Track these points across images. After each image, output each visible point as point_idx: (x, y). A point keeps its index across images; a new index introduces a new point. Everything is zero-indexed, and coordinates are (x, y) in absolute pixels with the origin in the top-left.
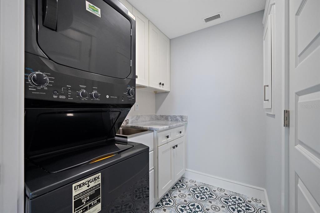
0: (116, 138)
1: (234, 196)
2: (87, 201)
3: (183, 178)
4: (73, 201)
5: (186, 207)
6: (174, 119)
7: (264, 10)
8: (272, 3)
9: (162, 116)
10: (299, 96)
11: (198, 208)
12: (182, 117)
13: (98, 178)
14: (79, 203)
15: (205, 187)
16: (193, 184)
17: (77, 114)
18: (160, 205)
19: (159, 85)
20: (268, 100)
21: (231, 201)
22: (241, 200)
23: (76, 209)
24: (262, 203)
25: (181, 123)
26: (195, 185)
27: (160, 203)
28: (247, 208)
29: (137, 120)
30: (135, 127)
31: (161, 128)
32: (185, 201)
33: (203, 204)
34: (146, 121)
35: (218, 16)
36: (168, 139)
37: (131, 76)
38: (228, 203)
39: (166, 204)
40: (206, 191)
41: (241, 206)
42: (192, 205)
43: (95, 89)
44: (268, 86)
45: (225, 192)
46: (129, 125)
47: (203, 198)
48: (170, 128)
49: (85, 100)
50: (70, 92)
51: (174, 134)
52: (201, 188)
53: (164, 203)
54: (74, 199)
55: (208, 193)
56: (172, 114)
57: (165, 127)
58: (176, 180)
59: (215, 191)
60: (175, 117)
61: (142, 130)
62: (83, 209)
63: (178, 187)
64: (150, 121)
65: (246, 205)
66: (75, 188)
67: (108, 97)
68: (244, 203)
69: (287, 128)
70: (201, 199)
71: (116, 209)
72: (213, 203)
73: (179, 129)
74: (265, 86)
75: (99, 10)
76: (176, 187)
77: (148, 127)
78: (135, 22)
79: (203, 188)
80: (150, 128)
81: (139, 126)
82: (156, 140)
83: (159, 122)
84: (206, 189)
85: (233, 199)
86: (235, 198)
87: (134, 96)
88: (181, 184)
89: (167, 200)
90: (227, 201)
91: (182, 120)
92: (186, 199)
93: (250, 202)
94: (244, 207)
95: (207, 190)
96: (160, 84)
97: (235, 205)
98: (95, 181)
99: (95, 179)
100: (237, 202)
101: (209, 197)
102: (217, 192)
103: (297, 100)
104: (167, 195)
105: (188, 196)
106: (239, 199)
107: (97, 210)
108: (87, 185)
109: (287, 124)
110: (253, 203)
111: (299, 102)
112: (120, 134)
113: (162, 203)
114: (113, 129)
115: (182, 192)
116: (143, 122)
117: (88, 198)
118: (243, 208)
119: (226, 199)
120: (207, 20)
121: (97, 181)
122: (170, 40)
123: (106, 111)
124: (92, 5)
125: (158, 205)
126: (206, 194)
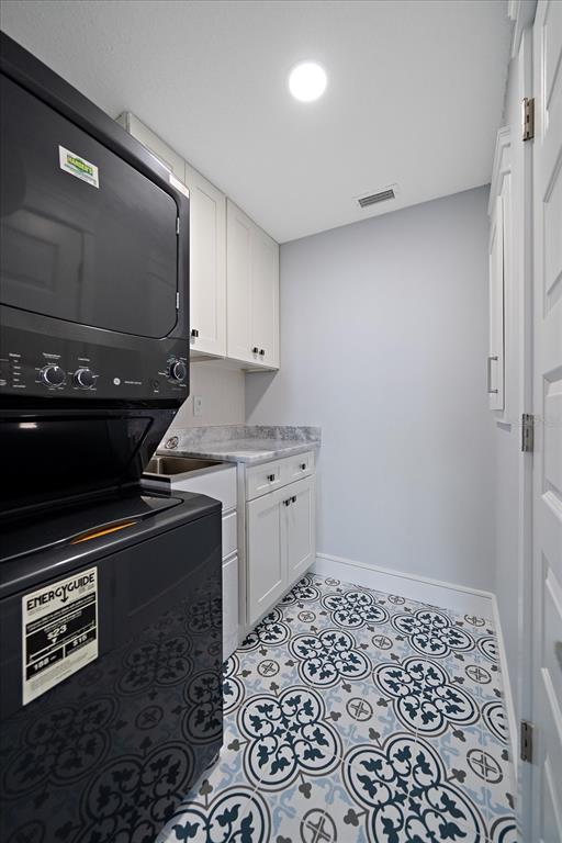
0: (143, 481)
1: (425, 614)
2: (60, 637)
3: (309, 575)
4: (25, 636)
5: (313, 642)
6: (290, 434)
7: (490, 184)
8: (504, 170)
9: (262, 429)
10: (550, 382)
11: (343, 643)
12: (307, 430)
13: (90, 579)
14: (38, 641)
15: (360, 595)
16: (334, 589)
17: (47, 425)
18: (252, 641)
19: (252, 354)
20: (497, 392)
21: (418, 623)
22: (440, 622)
23: (31, 656)
24: (487, 626)
25: (305, 445)
26: (338, 590)
27: (254, 637)
28: (454, 638)
29: (199, 437)
30: (191, 454)
31: (253, 456)
32: (313, 628)
33: (355, 633)
34: (220, 441)
35: (389, 195)
36: (272, 483)
37: (177, 333)
38: (410, 630)
39: (266, 638)
40: (362, 603)
41: (440, 634)
42: (328, 638)
43: (85, 364)
44: (496, 359)
45: (405, 605)
46: (180, 449)
47: (355, 620)
48: (277, 457)
49: (57, 389)
50: (17, 371)
51: (287, 472)
52: (352, 597)
53: (263, 636)
54: (28, 633)
55: (366, 608)
56: (285, 424)
57: (265, 454)
58: (293, 580)
59: (383, 603)
60: (292, 429)
61: (207, 463)
62: (49, 657)
63: (299, 595)
64: (231, 439)
65: (451, 632)
66: (29, 605)
67: (117, 381)
68: (447, 627)
69: (529, 453)
70: (351, 622)
71: (144, 653)
72: (378, 631)
73: (301, 459)
74: (490, 359)
75: (95, 169)
76: (292, 596)
77: (224, 454)
78: (188, 200)
79: (356, 596)
80: (227, 457)
81: (202, 453)
82: (242, 486)
83: (255, 443)
84: (363, 599)
85: (423, 620)
86: (428, 617)
87: (187, 381)
88: (304, 590)
89: (270, 627)
90: (409, 624)
91: (308, 438)
92: (315, 624)
93: (461, 624)
94: (447, 636)
95: (365, 600)
96: (255, 350)
97: (427, 632)
98: (82, 587)
99: (82, 582)
100: (431, 626)
101: (368, 617)
102: (388, 605)
103: (545, 392)
104: (271, 616)
105: (319, 617)
106: (437, 618)
107: (88, 656)
108: (62, 597)
109: (528, 446)
110: (467, 626)
111: (550, 395)
112: (155, 472)
113: (258, 635)
114: (136, 459)
115: (306, 608)
116: (215, 441)
117: (64, 628)
118: (444, 639)
119: (407, 621)
120: (365, 202)
121: (86, 587)
122: (280, 245)
123: (119, 417)
124: (75, 156)
125: (248, 641)
126: (361, 610)
